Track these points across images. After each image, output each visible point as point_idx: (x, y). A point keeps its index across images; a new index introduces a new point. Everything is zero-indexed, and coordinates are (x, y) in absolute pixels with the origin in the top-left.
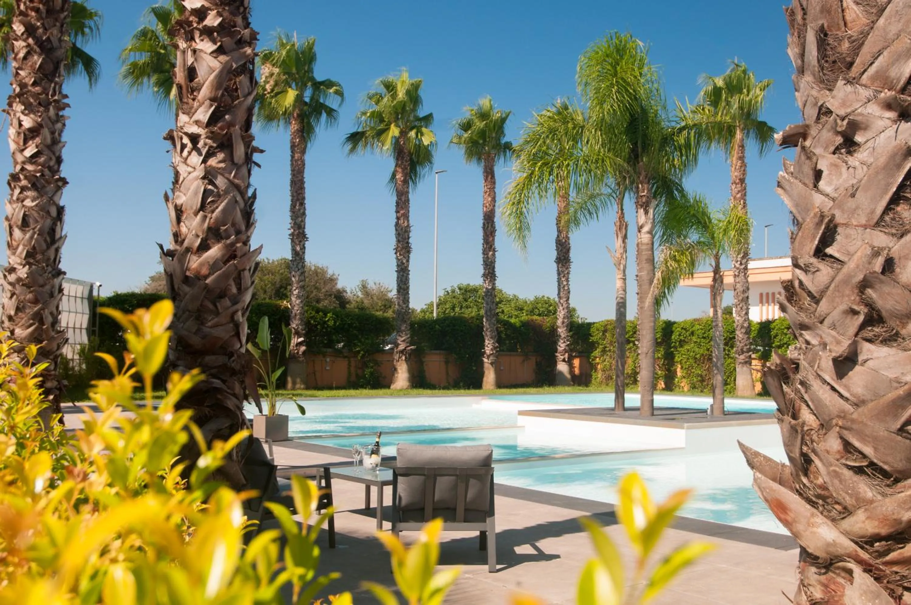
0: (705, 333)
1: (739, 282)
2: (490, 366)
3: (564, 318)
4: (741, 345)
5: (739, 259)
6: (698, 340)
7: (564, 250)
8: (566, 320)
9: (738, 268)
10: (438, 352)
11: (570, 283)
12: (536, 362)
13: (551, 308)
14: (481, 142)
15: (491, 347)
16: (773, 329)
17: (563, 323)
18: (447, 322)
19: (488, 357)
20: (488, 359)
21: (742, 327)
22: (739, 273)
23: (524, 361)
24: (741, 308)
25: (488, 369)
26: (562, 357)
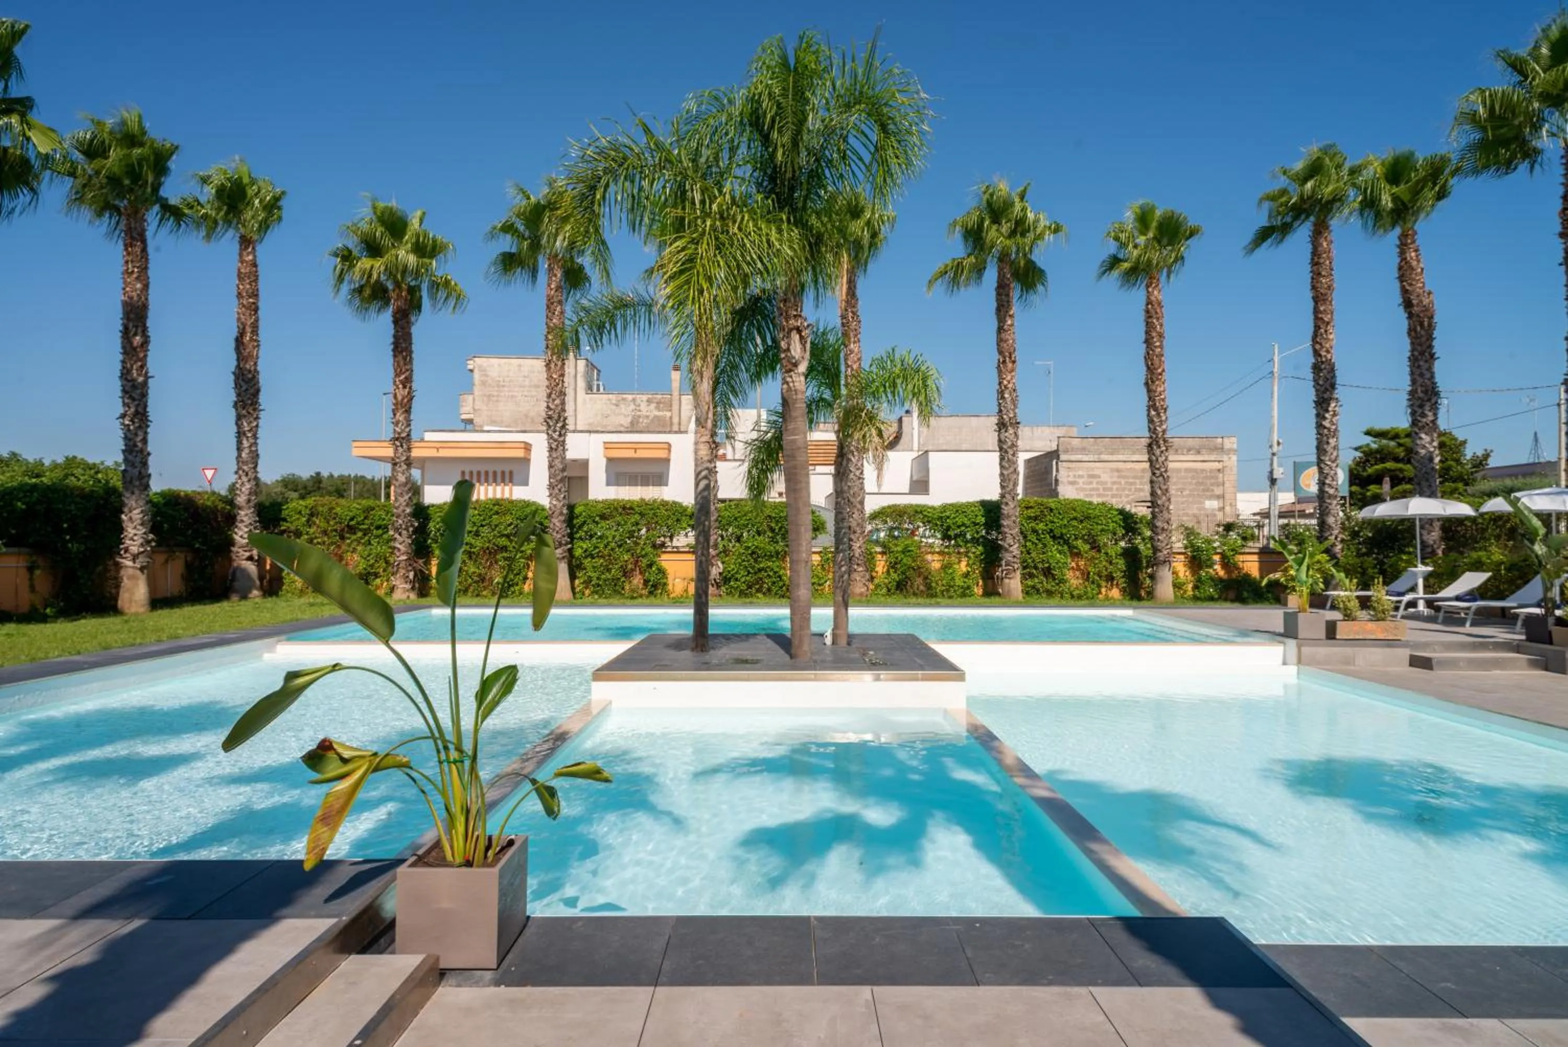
0: (484, 520)
1: (557, 458)
2: (138, 572)
3: (250, 494)
4: (559, 536)
5: (558, 429)
6: (475, 529)
7: (252, 391)
8: (253, 498)
9: (555, 440)
10: (15, 550)
11: (258, 441)
12: (186, 562)
13: (100, 476)
14: (127, 182)
15: (141, 541)
16: (577, 517)
17: (249, 501)
18: (35, 494)
19: (135, 558)
20: (134, 561)
21: (561, 514)
22: (557, 446)
23: (166, 561)
24: (560, 490)
25: (132, 578)
26: (247, 554)
